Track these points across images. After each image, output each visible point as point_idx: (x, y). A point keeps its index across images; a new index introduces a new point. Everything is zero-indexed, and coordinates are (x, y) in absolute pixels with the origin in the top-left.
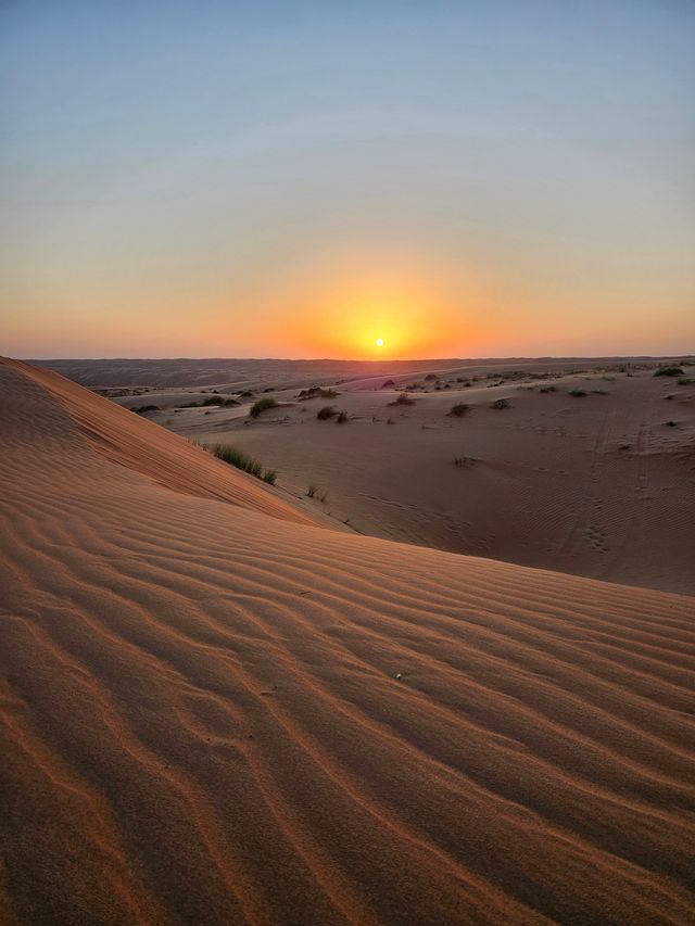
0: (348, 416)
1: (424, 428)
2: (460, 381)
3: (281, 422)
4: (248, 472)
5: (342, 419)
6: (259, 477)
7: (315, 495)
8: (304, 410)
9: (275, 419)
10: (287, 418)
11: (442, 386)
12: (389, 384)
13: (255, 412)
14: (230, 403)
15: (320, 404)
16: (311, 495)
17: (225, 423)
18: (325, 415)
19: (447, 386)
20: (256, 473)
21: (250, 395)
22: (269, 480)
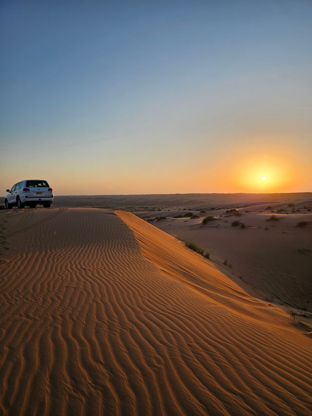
0: (246, 225)
1: (283, 233)
2: (305, 208)
3: (216, 227)
4: (198, 253)
5: (243, 227)
6: (203, 255)
7: (227, 264)
8: (226, 222)
9: (213, 225)
10: (218, 225)
11: (295, 211)
12: (269, 208)
13: (205, 222)
14: (195, 217)
15: (234, 219)
16: (225, 264)
17: (192, 226)
18: (235, 224)
19: (298, 211)
20: (202, 253)
21: (204, 212)
22: (207, 257)
